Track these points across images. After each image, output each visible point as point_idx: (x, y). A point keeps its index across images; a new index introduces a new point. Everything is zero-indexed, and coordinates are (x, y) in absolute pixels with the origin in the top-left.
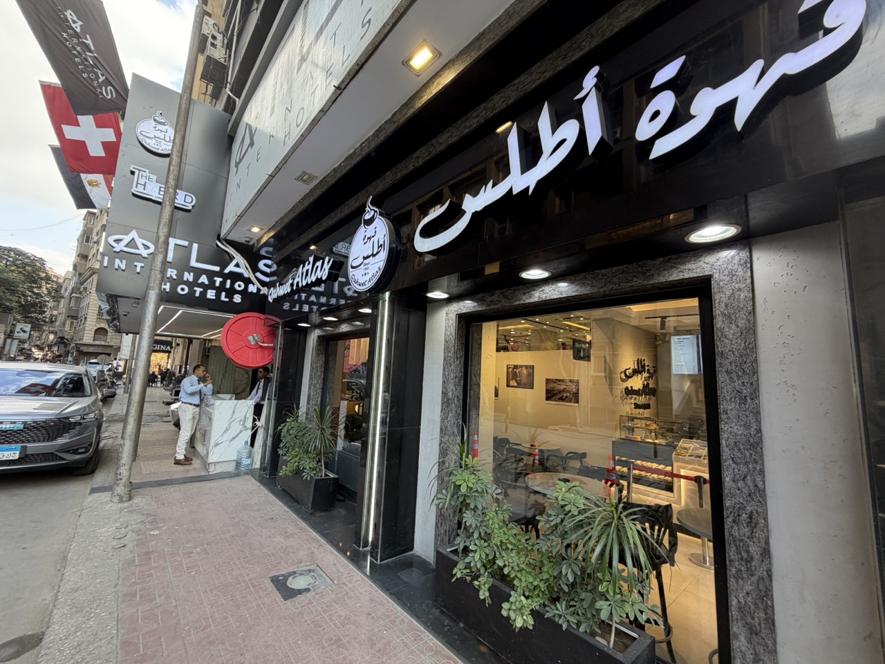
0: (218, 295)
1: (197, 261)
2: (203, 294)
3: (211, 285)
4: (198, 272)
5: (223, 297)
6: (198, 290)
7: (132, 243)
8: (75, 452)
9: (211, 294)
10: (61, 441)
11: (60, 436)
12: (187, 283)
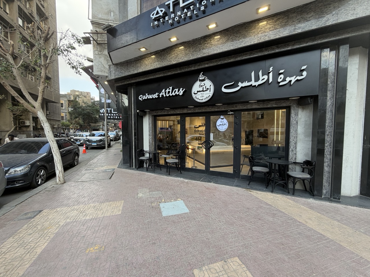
0: (118, 117)
1: (113, 112)
2: (115, 117)
3: (116, 116)
4: (114, 114)
5: (118, 118)
6: (114, 117)
7: (103, 111)
8: (103, 145)
9: (116, 117)
10: (101, 143)
11: (101, 142)
12: (112, 116)
